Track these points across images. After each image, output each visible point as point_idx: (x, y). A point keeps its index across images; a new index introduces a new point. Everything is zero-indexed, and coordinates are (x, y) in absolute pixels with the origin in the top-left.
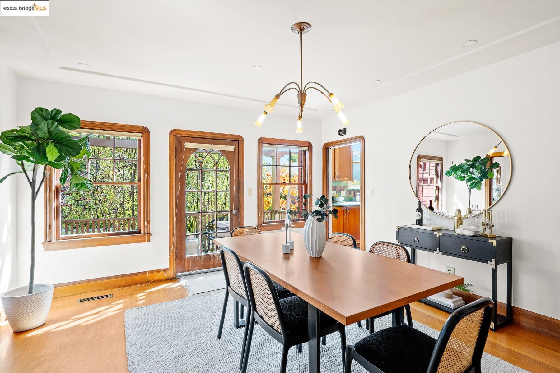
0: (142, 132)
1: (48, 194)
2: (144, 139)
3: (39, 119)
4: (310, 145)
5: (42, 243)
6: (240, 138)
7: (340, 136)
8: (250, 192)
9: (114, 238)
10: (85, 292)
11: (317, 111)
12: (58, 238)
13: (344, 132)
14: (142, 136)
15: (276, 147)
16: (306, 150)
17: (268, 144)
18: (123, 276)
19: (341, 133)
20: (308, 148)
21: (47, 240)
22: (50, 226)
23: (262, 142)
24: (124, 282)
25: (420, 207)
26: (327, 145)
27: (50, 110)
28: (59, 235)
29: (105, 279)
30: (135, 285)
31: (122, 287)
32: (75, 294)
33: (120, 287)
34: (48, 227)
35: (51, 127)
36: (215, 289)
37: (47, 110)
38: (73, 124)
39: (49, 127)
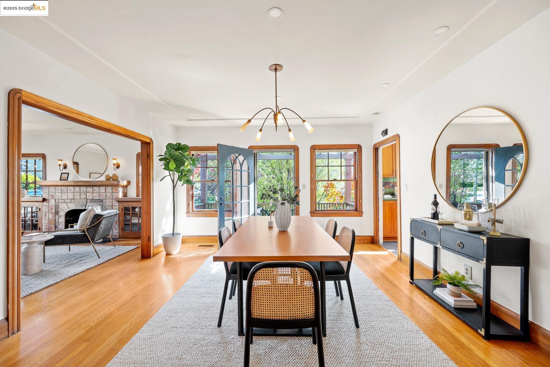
1: (188, 187)
3: (170, 148)
4: (359, 147)
5: (186, 213)
6: (296, 147)
7: (383, 136)
8: (304, 186)
12: (193, 211)
13: (385, 133)
15: (327, 151)
16: (356, 152)
17: (319, 149)
19: (383, 134)
20: (357, 149)
21: (188, 211)
22: (189, 204)
23: (313, 148)
25: (436, 200)
26: (376, 146)
27: (175, 144)
28: (193, 209)
32: (197, 242)
34: (188, 204)
37: (173, 144)
38: (185, 150)
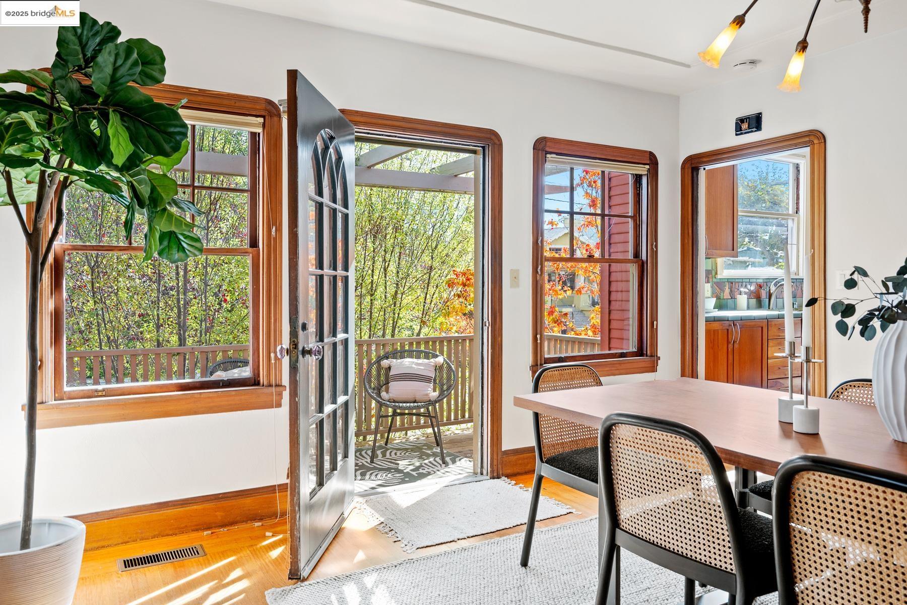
0: (263, 113)
2: (267, 134)
4: (652, 161)
6: (493, 137)
7: (742, 134)
8: (515, 278)
9: (196, 396)
10: (126, 539)
11: (688, 66)
12: (59, 395)
13: (754, 123)
14: (264, 125)
15: (572, 163)
16: (640, 173)
17: (557, 154)
18: (219, 498)
19: (745, 126)
20: (648, 167)
22: (41, 361)
23: (543, 148)
24: (219, 515)
26: (696, 161)
27: (100, 22)
28: (62, 387)
29: (174, 505)
30: (246, 522)
31: (215, 527)
32: (103, 547)
33: (211, 528)
35: (121, 65)
36: (469, 535)
39: (119, 62)
